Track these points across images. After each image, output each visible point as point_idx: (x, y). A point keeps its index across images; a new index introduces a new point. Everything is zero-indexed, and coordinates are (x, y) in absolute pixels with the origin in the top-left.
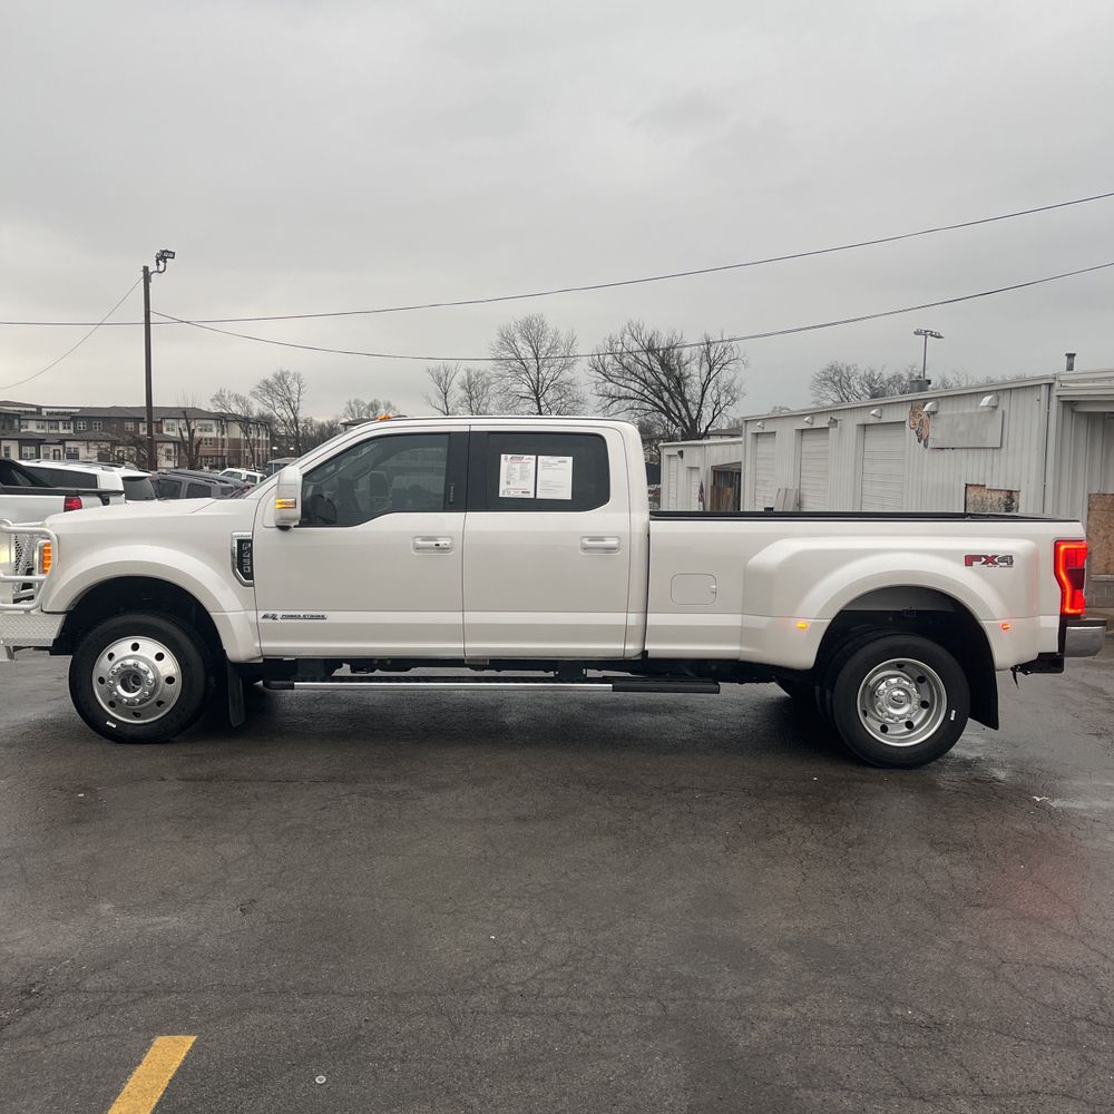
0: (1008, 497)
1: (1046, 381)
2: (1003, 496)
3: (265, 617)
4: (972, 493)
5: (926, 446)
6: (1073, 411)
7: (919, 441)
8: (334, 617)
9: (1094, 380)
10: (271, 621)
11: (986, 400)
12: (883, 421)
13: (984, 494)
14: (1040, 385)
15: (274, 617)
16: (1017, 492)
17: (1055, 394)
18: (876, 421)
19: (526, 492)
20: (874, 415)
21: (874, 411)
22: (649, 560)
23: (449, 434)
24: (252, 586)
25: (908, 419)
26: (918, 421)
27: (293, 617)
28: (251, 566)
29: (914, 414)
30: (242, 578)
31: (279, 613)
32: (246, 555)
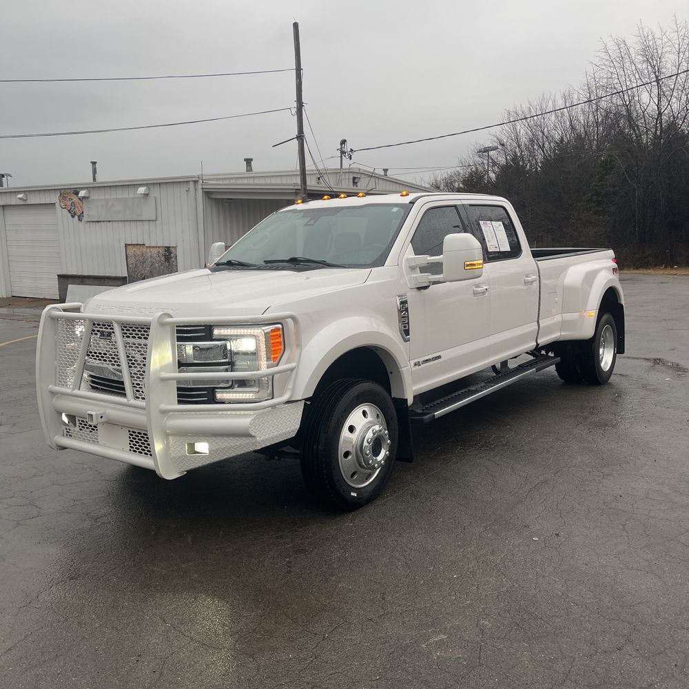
0: (166, 251)
1: (194, 179)
2: (162, 251)
4: (131, 251)
5: (80, 220)
6: (209, 198)
7: (73, 217)
8: (446, 355)
9: (217, 179)
10: (417, 367)
11: (142, 190)
12: (28, 202)
13: (144, 250)
14: (189, 182)
15: (419, 364)
16: (175, 248)
17: (200, 187)
18: (22, 203)
19: (496, 247)
20: (20, 199)
21: (20, 196)
22: (540, 287)
23: (455, 206)
24: (409, 340)
25: (58, 202)
26: (69, 203)
27: (427, 361)
28: (408, 323)
29: (64, 198)
30: (405, 335)
31: (421, 360)
32: (404, 314)
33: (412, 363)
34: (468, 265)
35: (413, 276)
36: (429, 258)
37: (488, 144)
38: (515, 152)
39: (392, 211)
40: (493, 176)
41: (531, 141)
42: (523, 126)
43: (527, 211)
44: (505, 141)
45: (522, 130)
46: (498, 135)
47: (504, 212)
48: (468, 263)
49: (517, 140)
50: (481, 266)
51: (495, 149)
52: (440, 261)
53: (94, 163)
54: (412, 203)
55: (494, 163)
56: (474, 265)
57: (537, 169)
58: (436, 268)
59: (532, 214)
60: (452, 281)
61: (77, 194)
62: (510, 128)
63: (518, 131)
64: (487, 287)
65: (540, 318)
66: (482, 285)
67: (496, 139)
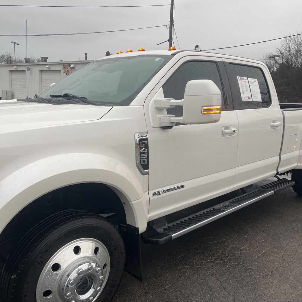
3: (154, 194)
8: (188, 185)
10: (156, 196)
12: (51, 69)
15: (159, 193)
18: (48, 69)
19: (249, 98)
20: (48, 68)
21: (47, 66)
22: (284, 130)
23: (216, 62)
24: (148, 173)
25: (62, 69)
26: (67, 70)
27: (168, 190)
28: (148, 158)
29: (65, 68)
30: (142, 169)
31: (161, 190)
32: (144, 150)
33: (151, 193)
34: (205, 110)
35: (158, 116)
36: (172, 101)
37: (275, 53)
38: (288, 58)
39: (155, 60)
40: (275, 69)
41: (297, 52)
42: (293, 44)
43: (291, 87)
44: (283, 51)
45: (292, 46)
46: (280, 48)
47: (260, 72)
48: (205, 108)
49: (290, 51)
50: (218, 112)
51: (278, 56)
52: (181, 104)
53: (86, 54)
54: (173, 55)
55: (276, 62)
56: (211, 110)
57: (298, 66)
58: (177, 111)
59: (293, 88)
60: (191, 124)
61: (70, 66)
62: (286, 45)
63: (290, 46)
64: (235, 129)
65: (282, 153)
66: (231, 127)
67: (278, 51)
